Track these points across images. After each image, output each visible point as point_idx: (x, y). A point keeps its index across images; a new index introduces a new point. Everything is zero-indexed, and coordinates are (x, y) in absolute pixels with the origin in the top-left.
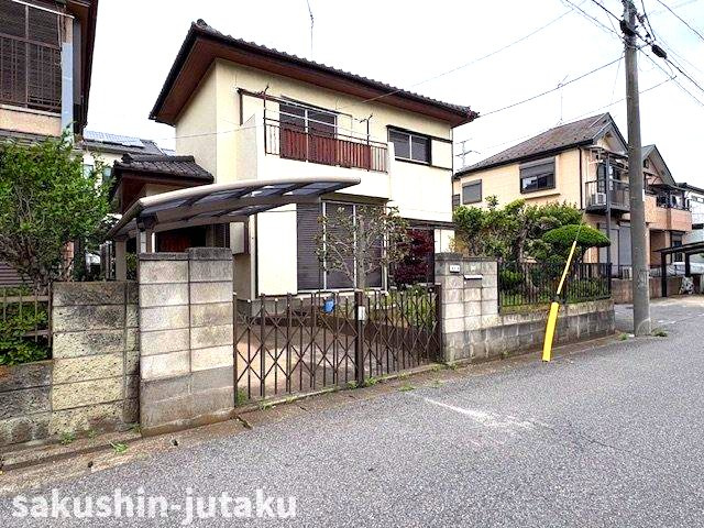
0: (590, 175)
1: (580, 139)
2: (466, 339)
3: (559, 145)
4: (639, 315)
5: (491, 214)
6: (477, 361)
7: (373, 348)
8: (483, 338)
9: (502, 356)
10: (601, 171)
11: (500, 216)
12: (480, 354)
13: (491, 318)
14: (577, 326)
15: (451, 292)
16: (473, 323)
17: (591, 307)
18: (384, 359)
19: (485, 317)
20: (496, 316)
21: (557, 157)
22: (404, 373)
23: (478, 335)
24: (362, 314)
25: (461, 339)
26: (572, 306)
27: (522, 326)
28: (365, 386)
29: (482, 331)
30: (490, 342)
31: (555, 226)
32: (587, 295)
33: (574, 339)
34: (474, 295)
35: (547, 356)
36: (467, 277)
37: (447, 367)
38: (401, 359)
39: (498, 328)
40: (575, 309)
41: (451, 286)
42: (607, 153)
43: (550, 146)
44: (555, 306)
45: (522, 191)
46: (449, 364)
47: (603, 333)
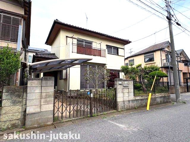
0: (164, 57)
1: (160, 48)
2: (124, 103)
3: (155, 49)
4: (177, 97)
5: (131, 68)
6: (128, 109)
7: (96, 106)
8: (129, 103)
9: (135, 108)
10: (167, 56)
11: (134, 68)
12: (128, 107)
13: (132, 97)
14: (159, 100)
15: (119, 90)
16: (126, 99)
17: (163, 94)
18: (99, 109)
19: (130, 97)
20: (133, 97)
21: (154, 53)
22: (104, 113)
23: (128, 102)
24: (92, 95)
25: (123, 103)
26: (157, 94)
27: (141, 100)
28: (93, 116)
29: (129, 101)
30: (131, 104)
31: (151, 71)
32: (162, 91)
33: (158, 104)
34: (126, 91)
35: (148, 108)
36: (124, 85)
37: (118, 111)
38: (104, 108)
39: (134, 100)
40: (158, 95)
41: (119, 88)
42: (168, 52)
43: (152, 50)
44: (150, 94)
45: (145, 62)
46: (119, 110)
47: (167, 102)
